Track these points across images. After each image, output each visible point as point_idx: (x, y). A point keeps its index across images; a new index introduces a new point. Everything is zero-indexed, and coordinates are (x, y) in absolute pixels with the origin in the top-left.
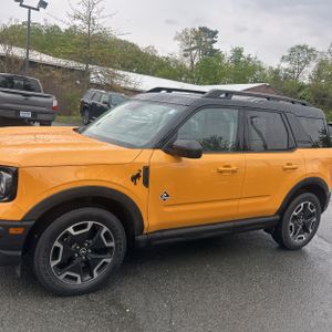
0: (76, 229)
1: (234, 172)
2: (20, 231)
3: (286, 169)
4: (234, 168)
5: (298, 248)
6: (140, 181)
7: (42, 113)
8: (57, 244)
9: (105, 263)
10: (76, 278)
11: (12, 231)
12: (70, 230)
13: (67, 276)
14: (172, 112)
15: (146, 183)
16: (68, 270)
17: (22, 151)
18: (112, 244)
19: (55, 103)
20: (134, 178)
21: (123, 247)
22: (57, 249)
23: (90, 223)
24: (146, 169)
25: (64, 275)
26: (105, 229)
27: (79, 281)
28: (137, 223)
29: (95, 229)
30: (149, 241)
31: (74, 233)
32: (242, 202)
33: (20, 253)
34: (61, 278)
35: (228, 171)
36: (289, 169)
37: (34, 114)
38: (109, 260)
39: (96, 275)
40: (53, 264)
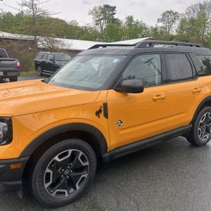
0: (60, 157)
1: (163, 99)
2: (19, 166)
3: (194, 93)
4: (163, 96)
5: (204, 144)
6: (102, 115)
7: (10, 71)
8: (48, 170)
9: (83, 178)
10: (64, 193)
11: (12, 166)
12: (56, 158)
13: (58, 193)
14: (116, 61)
15: (106, 116)
16: (58, 188)
17: (12, 103)
18: (87, 163)
19: (18, 64)
20: (98, 113)
21: (95, 165)
22: (48, 174)
23: (70, 151)
24: (105, 105)
25: (56, 192)
26: (81, 153)
27: (67, 195)
28: (102, 145)
29: (74, 155)
30: (111, 156)
31: (59, 160)
32: (170, 119)
33: (20, 182)
34: (53, 195)
35: (159, 99)
36: (196, 92)
37: (5, 73)
38: (86, 176)
39: (78, 187)
40: (46, 185)
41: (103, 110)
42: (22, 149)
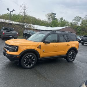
0: (28, 57)
2: (19, 57)
3: (67, 46)
4: (56, 45)
6: (39, 48)
8: (25, 59)
10: (28, 66)
11: (17, 57)
12: (27, 57)
14: (45, 35)
15: (40, 48)
18: (34, 60)
19: (18, 34)
20: (38, 47)
21: (36, 60)
22: (25, 60)
23: (30, 56)
26: (33, 57)
28: (39, 56)
30: (41, 59)
32: (59, 52)
34: (26, 65)
38: (34, 63)
39: (32, 65)
40: (24, 63)
41: (39, 47)
42: (20, 53)
